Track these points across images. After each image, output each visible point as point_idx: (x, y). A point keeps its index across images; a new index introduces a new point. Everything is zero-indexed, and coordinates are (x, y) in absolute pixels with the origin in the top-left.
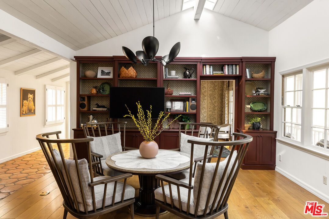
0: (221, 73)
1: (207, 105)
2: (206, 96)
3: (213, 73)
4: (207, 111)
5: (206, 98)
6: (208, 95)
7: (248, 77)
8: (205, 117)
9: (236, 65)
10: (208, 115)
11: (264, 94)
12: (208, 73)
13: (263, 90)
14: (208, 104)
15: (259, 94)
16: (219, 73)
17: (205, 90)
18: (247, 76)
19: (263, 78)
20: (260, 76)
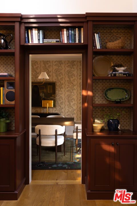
0: (57, 42)
1: (77, 97)
2: (75, 85)
3: (43, 41)
4: (76, 103)
5: (75, 87)
6: (78, 85)
7: (98, 47)
8: (75, 110)
9: (80, 28)
10: (78, 108)
11: (124, 74)
12: (35, 41)
13: (123, 68)
14: (78, 94)
15: (115, 75)
16: (53, 41)
17: (74, 78)
18: (96, 45)
19: (122, 48)
20: (117, 45)
